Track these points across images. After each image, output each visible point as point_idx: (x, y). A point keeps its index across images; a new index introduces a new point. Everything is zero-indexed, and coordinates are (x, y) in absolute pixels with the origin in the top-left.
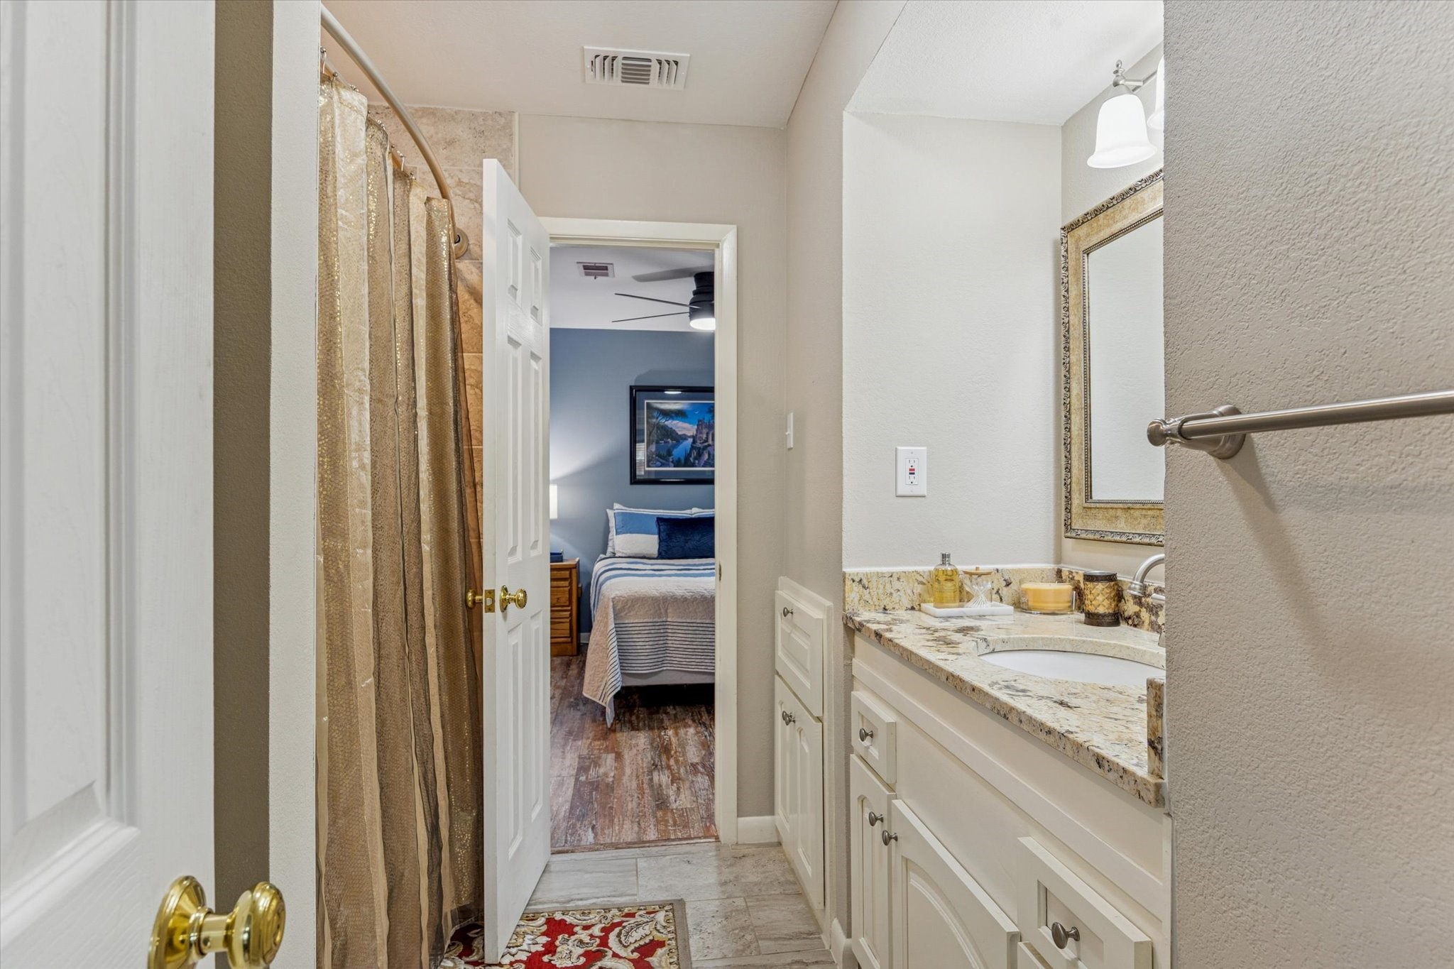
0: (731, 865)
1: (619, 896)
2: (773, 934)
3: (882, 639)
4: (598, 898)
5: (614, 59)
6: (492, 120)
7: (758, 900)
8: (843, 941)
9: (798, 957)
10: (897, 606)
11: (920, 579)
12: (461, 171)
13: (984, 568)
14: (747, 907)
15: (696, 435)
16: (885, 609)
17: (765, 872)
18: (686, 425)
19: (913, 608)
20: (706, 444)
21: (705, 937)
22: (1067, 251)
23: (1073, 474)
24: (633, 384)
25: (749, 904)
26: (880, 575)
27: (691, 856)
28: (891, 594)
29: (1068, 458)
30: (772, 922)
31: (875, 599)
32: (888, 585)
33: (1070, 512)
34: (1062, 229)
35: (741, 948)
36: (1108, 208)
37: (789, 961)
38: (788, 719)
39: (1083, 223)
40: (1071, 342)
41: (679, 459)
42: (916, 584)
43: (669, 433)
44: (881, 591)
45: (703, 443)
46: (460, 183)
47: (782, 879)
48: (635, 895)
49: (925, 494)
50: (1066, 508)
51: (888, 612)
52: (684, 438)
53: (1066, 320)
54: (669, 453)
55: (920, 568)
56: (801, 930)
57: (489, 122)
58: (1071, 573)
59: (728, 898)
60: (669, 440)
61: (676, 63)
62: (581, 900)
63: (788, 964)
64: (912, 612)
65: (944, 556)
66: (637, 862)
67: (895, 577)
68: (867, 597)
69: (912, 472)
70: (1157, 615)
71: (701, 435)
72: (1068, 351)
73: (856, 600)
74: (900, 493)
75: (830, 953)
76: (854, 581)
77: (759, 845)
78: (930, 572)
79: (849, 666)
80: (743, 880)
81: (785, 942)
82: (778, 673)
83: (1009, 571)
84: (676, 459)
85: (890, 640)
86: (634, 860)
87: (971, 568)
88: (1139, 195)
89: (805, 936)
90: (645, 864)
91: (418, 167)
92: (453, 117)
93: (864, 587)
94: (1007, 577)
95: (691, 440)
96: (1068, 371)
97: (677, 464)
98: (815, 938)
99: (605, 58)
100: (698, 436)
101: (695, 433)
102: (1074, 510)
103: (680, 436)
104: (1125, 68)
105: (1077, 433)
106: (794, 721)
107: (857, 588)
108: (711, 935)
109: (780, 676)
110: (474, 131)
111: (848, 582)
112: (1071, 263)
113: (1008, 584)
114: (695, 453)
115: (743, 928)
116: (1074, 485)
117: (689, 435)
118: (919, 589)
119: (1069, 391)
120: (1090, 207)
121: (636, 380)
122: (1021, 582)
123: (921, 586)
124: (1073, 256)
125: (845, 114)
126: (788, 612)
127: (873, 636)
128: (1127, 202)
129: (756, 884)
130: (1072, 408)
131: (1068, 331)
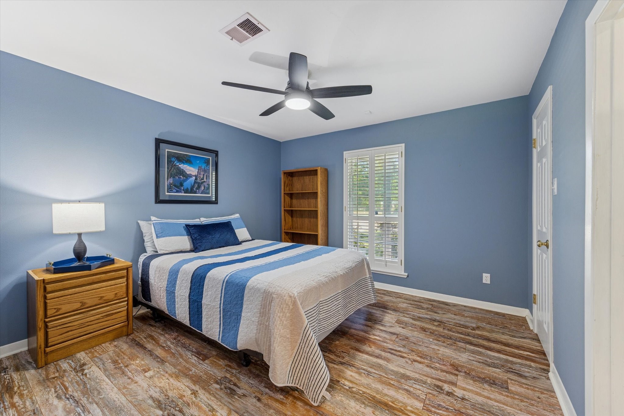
15: (197, 175)
18: (191, 168)
20: (203, 181)
24: (157, 137)
41: (187, 188)
43: (182, 172)
45: (201, 180)
52: (190, 176)
54: (182, 185)
60: (181, 176)
71: (200, 176)
84: (185, 188)
95: (194, 178)
97: (186, 191)
100: (199, 176)
101: (197, 174)
103: (188, 175)
114: (196, 186)
117: (193, 174)
121: (159, 135)
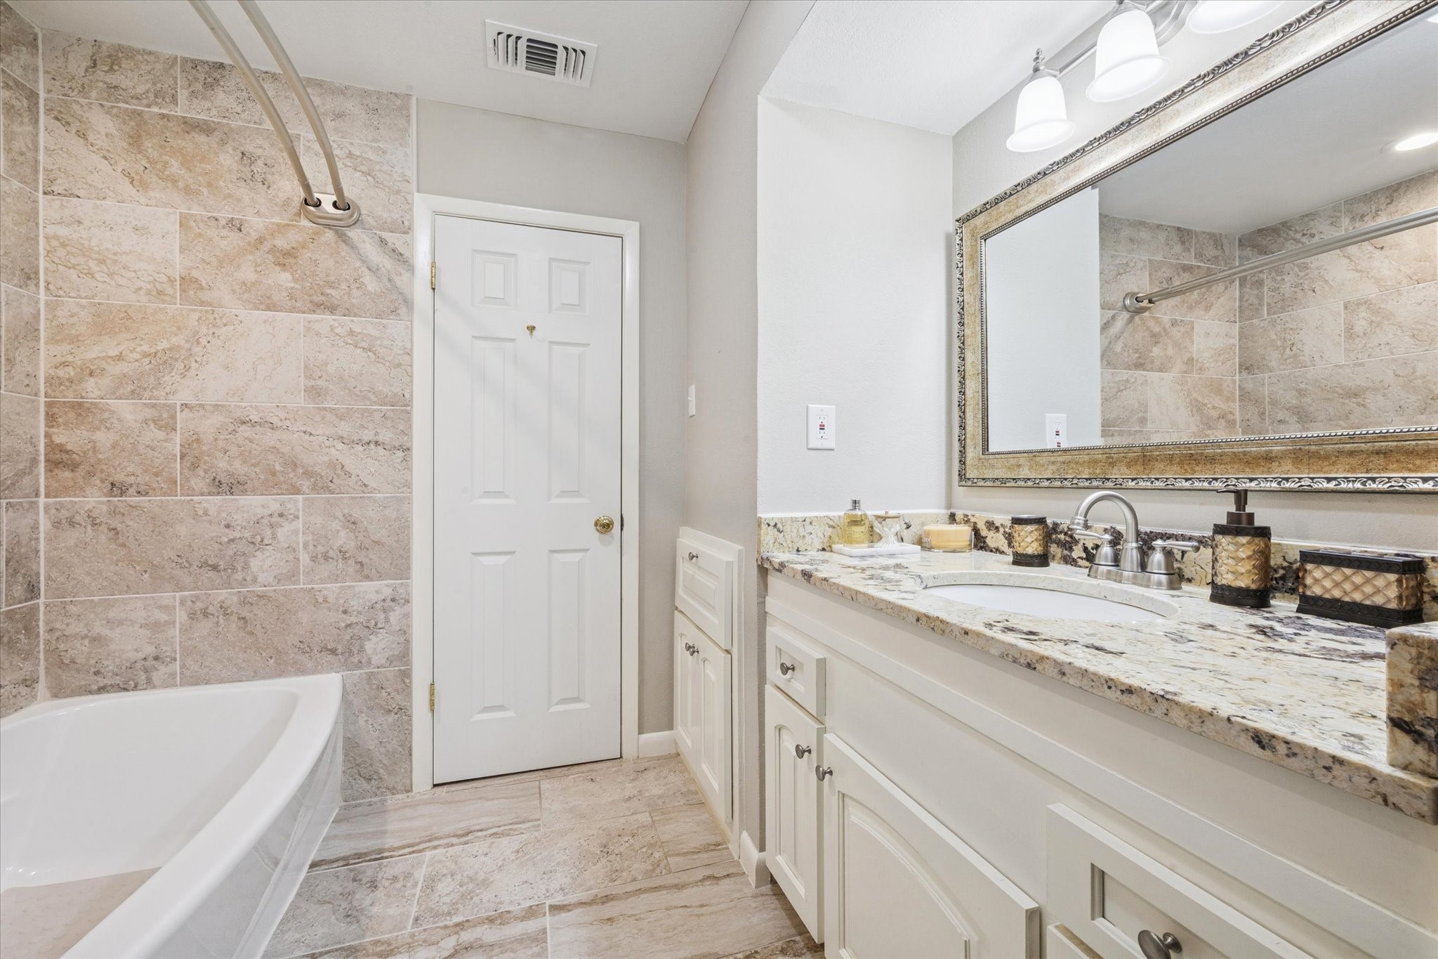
0: (634, 780)
1: (520, 823)
2: (682, 849)
3: (812, 579)
4: (499, 827)
5: (518, 38)
6: (387, 100)
7: (663, 814)
8: (755, 855)
9: (708, 872)
10: (809, 548)
11: (831, 523)
12: (351, 144)
13: (892, 513)
14: (653, 822)
16: (798, 550)
17: (666, 784)
19: (824, 549)
21: (612, 859)
22: (961, 240)
23: (967, 431)
25: (655, 819)
26: (794, 520)
27: (594, 774)
28: (804, 537)
29: (963, 417)
30: (678, 836)
31: (789, 542)
32: (801, 529)
33: (964, 464)
34: (958, 221)
35: (650, 868)
36: (1011, 195)
37: (700, 877)
38: (692, 649)
39: (981, 212)
40: (966, 317)
42: (827, 528)
44: (794, 534)
46: (350, 155)
47: (684, 790)
48: (539, 820)
49: (834, 447)
50: (961, 461)
51: (801, 553)
53: (961, 299)
55: (830, 514)
56: (709, 842)
57: (384, 101)
58: (966, 516)
59: (633, 814)
61: (583, 52)
62: (481, 830)
63: (700, 881)
64: (823, 552)
65: (855, 502)
66: (540, 784)
67: (808, 521)
68: (781, 539)
69: (822, 427)
70: (1071, 549)
72: (963, 325)
73: (771, 542)
74: (810, 446)
75: (739, 864)
76: (769, 525)
77: (658, 758)
78: (839, 517)
79: (762, 605)
80: (647, 794)
81: (695, 857)
82: (677, 608)
83: (910, 515)
85: (825, 579)
86: (537, 783)
87: (882, 513)
88: (1048, 179)
89: (712, 847)
90: (548, 786)
91: (302, 134)
92: (343, 91)
93: (779, 531)
94: (907, 521)
96: (963, 343)
98: (724, 848)
99: (509, 36)
102: (968, 462)
104: (1046, 55)
105: (972, 395)
106: (698, 652)
107: (772, 531)
108: (618, 857)
109: (681, 612)
110: (366, 107)
111: (764, 527)
112: (966, 250)
113: (908, 527)
115: (651, 845)
116: (968, 441)
118: (829, 531)
119: (963, 360)
120: (990, 196)
122: (923, 524)
123: (831, 529)
124: (969, 243)
125: (759, 98)
126: (693, 557)
127: (799, 576)
128: (1034, 187)
129: (659, 797)
130: (967, 374)
131: (963, 309)
